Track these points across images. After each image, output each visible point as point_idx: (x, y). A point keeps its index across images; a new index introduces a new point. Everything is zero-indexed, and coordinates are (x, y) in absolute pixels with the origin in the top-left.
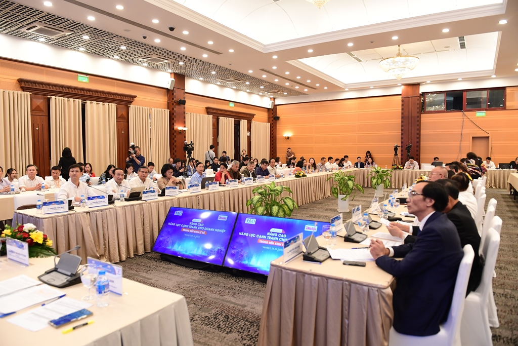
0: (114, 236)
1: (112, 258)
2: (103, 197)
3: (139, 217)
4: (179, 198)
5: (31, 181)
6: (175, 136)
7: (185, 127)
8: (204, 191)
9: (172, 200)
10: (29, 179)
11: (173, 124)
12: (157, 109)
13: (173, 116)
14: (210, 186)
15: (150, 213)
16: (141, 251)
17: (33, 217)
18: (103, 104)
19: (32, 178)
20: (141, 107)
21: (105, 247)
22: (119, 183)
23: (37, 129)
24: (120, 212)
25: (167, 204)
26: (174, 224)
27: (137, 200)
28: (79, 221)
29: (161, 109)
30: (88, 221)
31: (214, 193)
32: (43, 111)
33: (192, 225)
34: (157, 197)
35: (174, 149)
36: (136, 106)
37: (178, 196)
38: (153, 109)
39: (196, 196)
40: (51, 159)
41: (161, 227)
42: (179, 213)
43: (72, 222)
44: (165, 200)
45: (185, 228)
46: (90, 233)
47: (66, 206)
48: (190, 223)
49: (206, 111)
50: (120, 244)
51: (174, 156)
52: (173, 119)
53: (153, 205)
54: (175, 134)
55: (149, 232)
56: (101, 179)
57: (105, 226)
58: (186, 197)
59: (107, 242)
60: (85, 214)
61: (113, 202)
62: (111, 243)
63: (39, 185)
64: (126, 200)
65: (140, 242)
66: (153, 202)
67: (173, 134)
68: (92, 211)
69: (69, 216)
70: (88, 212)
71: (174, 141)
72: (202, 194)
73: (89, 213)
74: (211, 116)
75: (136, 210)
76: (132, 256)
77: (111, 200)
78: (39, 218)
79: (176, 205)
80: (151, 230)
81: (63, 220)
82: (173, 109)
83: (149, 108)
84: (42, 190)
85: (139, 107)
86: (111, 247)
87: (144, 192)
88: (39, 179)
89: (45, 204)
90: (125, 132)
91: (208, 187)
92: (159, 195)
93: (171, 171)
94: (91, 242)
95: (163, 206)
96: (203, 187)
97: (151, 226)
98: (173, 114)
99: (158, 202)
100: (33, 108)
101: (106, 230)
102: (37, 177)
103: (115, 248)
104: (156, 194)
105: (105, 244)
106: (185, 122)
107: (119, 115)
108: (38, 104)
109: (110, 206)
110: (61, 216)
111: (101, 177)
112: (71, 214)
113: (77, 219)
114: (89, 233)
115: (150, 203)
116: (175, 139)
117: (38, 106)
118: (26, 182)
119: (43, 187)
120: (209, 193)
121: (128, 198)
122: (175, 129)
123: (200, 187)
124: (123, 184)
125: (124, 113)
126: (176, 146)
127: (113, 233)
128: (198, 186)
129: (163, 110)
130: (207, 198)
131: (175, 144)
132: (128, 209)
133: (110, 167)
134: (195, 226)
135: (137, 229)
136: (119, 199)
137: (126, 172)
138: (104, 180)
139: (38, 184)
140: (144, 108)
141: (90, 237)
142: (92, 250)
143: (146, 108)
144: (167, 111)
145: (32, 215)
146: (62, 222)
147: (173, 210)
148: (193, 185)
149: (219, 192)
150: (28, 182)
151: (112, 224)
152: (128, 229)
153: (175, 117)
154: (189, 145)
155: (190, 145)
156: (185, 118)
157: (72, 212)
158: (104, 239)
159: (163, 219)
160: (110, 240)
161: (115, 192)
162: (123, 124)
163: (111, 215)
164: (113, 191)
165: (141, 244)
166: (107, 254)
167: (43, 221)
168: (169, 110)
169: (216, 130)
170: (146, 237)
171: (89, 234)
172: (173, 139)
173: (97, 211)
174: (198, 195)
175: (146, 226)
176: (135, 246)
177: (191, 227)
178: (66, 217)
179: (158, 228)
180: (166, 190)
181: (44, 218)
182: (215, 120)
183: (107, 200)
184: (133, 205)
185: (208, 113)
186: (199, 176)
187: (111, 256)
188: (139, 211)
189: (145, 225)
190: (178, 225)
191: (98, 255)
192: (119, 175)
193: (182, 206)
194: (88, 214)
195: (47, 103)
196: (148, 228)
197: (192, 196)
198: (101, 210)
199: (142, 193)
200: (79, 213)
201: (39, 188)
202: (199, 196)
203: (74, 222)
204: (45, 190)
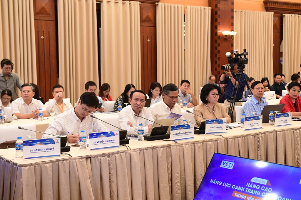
0: (126, 196)
2: (112, 134)
3: (165, 167)
4: (227, 139)
5: (27, 106)
6: (219, 45)
7: (233, 30)
8: (268, 128)
9: (215, 140)
10: (24, 103)
11: (216, 27)
12: (194, 7)
13: (217, 16)
14: (277, 119)
15: (182, 161)
17: (9, 162)
18: (123, 3)
19: (28, 101)
20: (172, 5)
22: (137, 112)
23: (42, 37)
24: (136, 158)
25: (208, 147)
26: (219, 183)
27: (163, 138)
28: (74, 171)
29: (199, 7)
30: (88, 172)
31: (284, 130)
32: (49, 14)
33: (251, 189)
34: (193, 135)
35: (216, 62)
36: (166, 4)
37: (225, 135)
38: (188, 7)
39: (255, 135)
40: (58, 77)
41: (199, 183)
42: (228, 165)
43: (65, 172)
44: (205, 141)
45: (238, 191)
46: (91, 190)
47: (57, 146)
48: (248, 185)
49: (264, 7)
51: (216, 73)
52: (216, 20)
53: (187, 148)
54: (219, 41)
55: (179, 191)
56: (117, 104)
57: (114, 179)
58: (238, 137)
60: (84, 159)
61: (128, 142)
63: (36, 111)
64: (147, 138)
66: (186, 144)
67: (216, 41)
68: (95, 156)
69: (60, 162)
70: (88, 158)
71: (216, 52)
72: (265, 133)
73: (91, 158)
74: (272, 14)
75: (160, 155)
77: (124, 138)
78: (16, 164)
79: (222, 151)
80: (183, 187)
81: (51, 169)
82: (216, 6)
83: (183, 6)
84: (40, 118)
85: (169, 5)
87: (173, 128)
88: (37, 102)
89: (26, 143)
90: (151, 40)
91: (274, 120)
92: (196, 132)
93: (215, 91)
95: (201, 151)
96: (265, 121)
97: (183, 181)
98: (216, 13)
99: (194, 143)
100: (38, 10)
101: (114, 185)
102: (34, 101)
106: (232, 24)
107: (144, 17)
108: (43, 5)
109: (123, 148)
110: (49, 162)
111: (117, 102)
112: (62, 160)
113: (71, 167)
114: (88, 190)
115: (182, 145)
116: (219, 48)
117: (43, 8)
118: (20, 107)
119: (40, 115)
120: (275, 132)
121: (149, 135)
122: (218, 34)
123: (261, 120)
124: (143, 114)
125: (150, 14)
126: (219, 59)
127: (125, 191)
128: (258, 118)
129: (203, 8)
130: (272, 140)
131: (218, 55)
132: (148, 155)
133: (128, 88)
134: (256, 189)
135: (161, 185)
136: (136, 137)
137: (151, 95)
138: (120, 106)
139: (34, 109)
140: (176, 6)
143: (180, 6)
144: (208, 10)
145: (9, 159)
146: (50, 172)
147: (217, 159)
148: (250, 118)
149: (293, 129)
150: (23, 106)
151: (124, 176)
152: (148, 186)
153: (219, 17)
154: (240, 55)
155: (242, 54)
156: (233, 17)
157: (65, 156)
159: (201, 172)
161: (131, 126)
162: (148, 30)
163: (122, 162)
164: (130, 124)
167: (21, 170)
168: (210, 8)
169: (278, 34)
171: (89, 192)
172: (216, 48)
173: (102, 155)
174: (258, 134)
175: (175, 181)
177: (249, 191)
178: (55, 165)
179: (193, 185)
180: (207, 125)
181: (22, 166)
182: (277, 19)
183: (117, 138)
184: (156, 147)
185: (267, 9)
186: (256, 102)
188: (165, 158)
189: (174, 179)
190: (227, 185)
192: (137, 99)
193: (232, 153)
194: (89, 160)
195: (54, 4)
196: (179, 184)
197: (247, 136)
198: (108, 155)
199: (170, 128)
200: (75, 159)
201: (36, 115)
202: (260, 136)
203: (68, 172)
204: (43, 118)
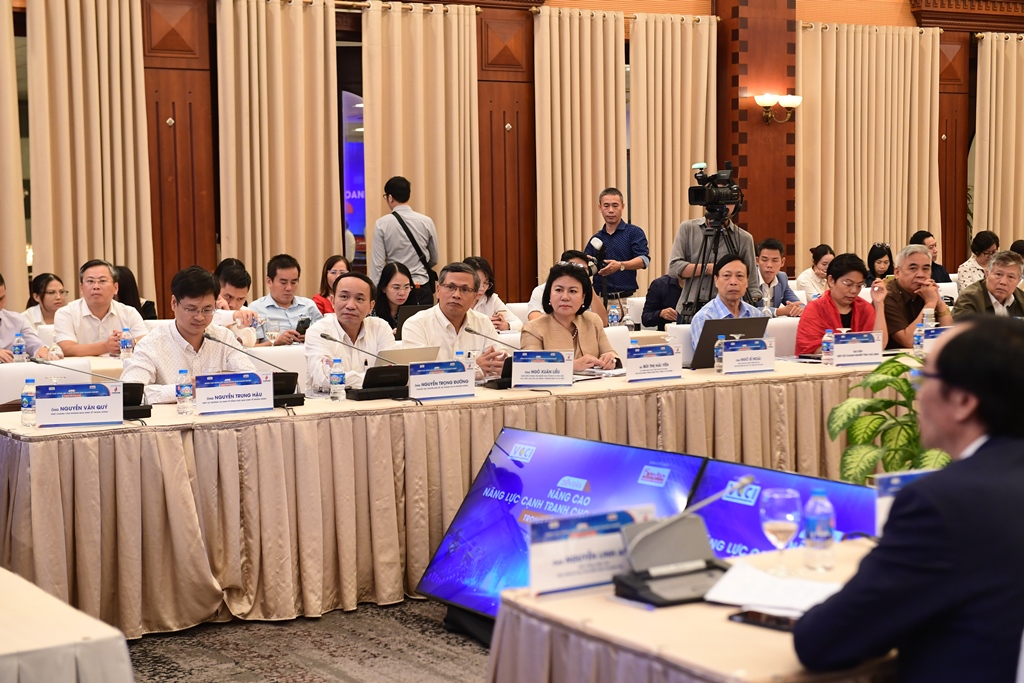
0: (281, 524)
1: (271, 604)
2: (254, 379)
3: (387, 461)
4: (563, 400)
7: (791, 91)
9: (530, 402)
14: (727, 355)
15: (434, 450)
16: (389, 589)
21: (249, 561)
24: (308, 436)
25: (510, 418)
27: (392, 396)
28: (152, 459)
30: (185, 462)
34: (471, 388)
37: (560, 392)
39: (648, 394)
42: (524, 453)
43: (130, 459)
44: (503, 405)
46: (192, 504)
47: (116, 402)
49: (908, 11)
50: (304, 555)
53: (449, 418)
55: (424, 522)
57: (251, 482)
58: (597, 396)
59: (254, 543)
60: (178, 433)
62: (267, 546)
64: (352, 394)
65: (388, 557)
66: (446, 408)
68: (203, 427)
69: (118, 437)
70: (186, 430)
72: (678, 389)
73: (193, 431)
74: (934, 32)
75: (373, 432)
76: (351, 603)
77: (286, 391)
78: (17, 437)
80: (436, 514)
81: (96, 449)
86: (267, 562)
87: (418, 369)
89: (43, 392)
94: (193, 534)
95: (490, 426)
97: (436, 499)
101: (251, 498)
103: (282, 567)
104: (469, 375)
105: (247, 551)
109: (280, 413)
110: (91, 435)
112: (124, 432)
113: (145, 450)
115: (434, 411)
118: (76, 324)
120: (712, 386)
127: (280, 512)
128: (669, 351)
130: (700, 408)
132: (342, 430)
135: (376, 504)
141: (190, 518)
142: (195, 566)
146: (94, 458)
148: (644, 350)
149: (765, 382)
151: (277, 477)
152: (339, 503)
158: (247, 533)
160: (265, 536)
163: (273, 445)
165: (390, 565)
166: (253, 587)
167: (29, 447)
170: (413, 540)
171: (188, 508)
172: (735, 150)
173: (222, 426)
174: (656, 391)
175: (413, 496)
176: (367, 570)
178: (107, 440)
180: (515, 366)
181: (31, 440)
183: (267, 389)
184: (364, 413)
185: (921, 18)
186: (724, 312)
187: (269, 594)
188: (386, 439)
189: (410, 493)
191: (218, 587)
194: (189, 435)
198: (237, 426)
200: (155, 429)
202: (662, 396)
203: (136, 458)
